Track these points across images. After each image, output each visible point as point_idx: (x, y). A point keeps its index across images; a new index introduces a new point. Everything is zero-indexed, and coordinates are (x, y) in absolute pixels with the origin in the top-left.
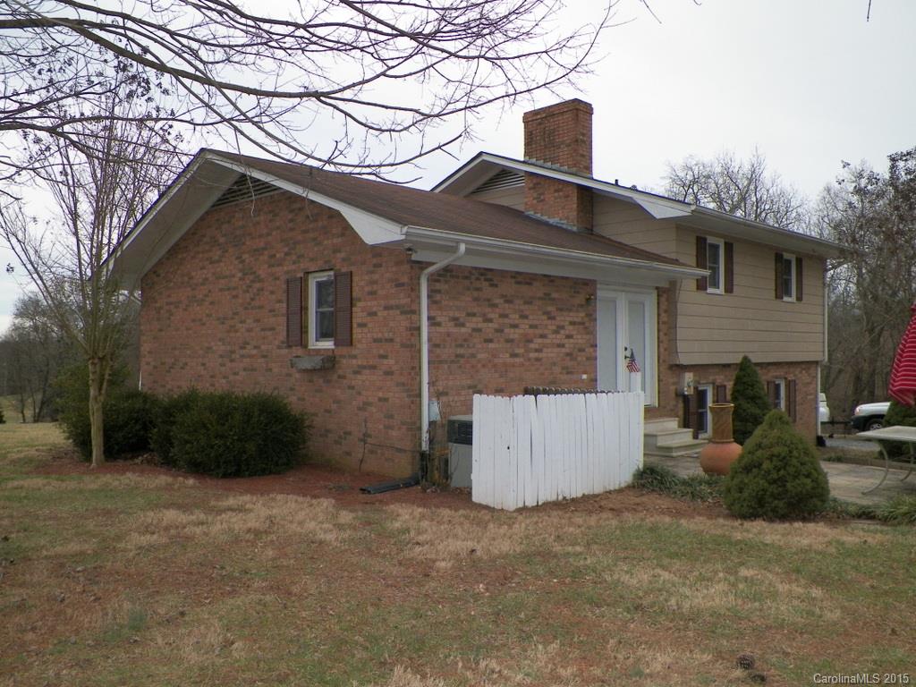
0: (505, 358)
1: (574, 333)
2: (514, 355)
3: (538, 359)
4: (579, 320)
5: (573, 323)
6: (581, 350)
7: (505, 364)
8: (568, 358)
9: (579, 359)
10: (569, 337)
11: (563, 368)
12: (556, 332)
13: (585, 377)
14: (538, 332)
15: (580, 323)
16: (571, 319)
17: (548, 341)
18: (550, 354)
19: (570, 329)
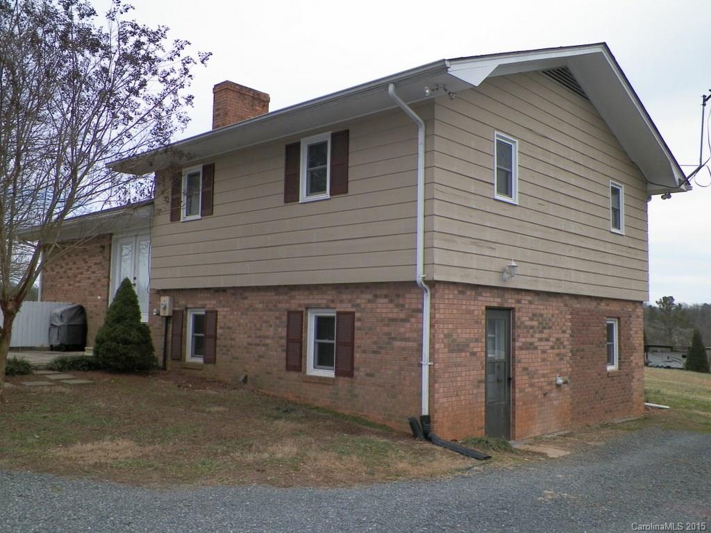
0: (66, 287)
1: (96, 270)
2: (70, 285)
3: (79, 287)
4: (98, 261)
5: (95, 264)
6: (99, 280)
7: (67, 290)
8: (92, 286)
9: (98, 286)
10: (94, 272)
11: (89, 292)
12: (87, 270)
13: (99, 297)
14: (80, 271)
15: (100, 263)
16: (94, 261)
17: (83, 276)
18: (85, 284)
19: (94, 268)
